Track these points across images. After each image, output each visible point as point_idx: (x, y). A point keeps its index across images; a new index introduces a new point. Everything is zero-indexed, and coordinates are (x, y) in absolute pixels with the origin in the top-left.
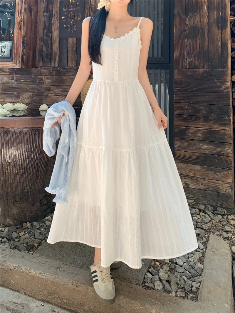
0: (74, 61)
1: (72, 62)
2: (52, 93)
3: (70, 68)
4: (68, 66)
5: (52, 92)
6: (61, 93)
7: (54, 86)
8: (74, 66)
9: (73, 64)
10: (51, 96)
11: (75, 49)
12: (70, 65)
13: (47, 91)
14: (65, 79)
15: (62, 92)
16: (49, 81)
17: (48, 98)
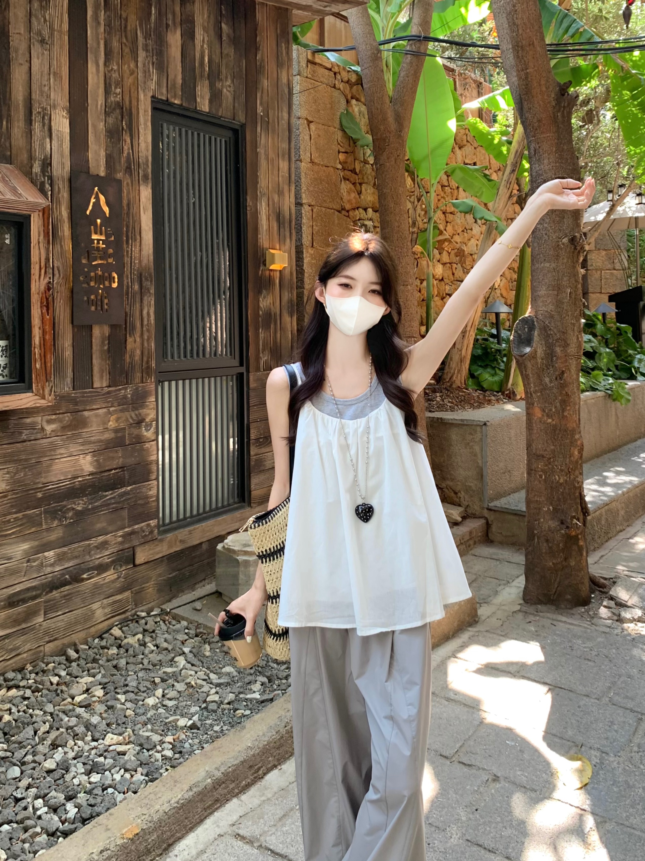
0: (104, 374)
1: (101, 377)
2: (62, 454)
3: (99, 390)
4: (95, 386)
5: (62, 451)
6: (81, 448)
7: (65, 437)
8: (104, 385)
9: (104, 381)
10: (62, 460)
11: (106, 348)
12: (97, 384)
13: (51, 450)
14: (88, 417)
15: (83, 445)
16: (53, 426)
17: (54, 467)
